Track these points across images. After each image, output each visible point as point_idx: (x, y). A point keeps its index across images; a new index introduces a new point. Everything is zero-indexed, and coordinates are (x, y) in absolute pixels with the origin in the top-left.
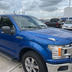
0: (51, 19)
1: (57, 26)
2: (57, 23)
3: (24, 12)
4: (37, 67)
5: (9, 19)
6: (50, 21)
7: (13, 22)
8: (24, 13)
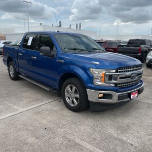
0: (130, 40)
1: (139, 54)
2: (139, 49)
3: (80, 24)
4: (78, 96)
5: (50, 38)
6: (126, 44)
7: (55, 42)
8: (80, 27)
